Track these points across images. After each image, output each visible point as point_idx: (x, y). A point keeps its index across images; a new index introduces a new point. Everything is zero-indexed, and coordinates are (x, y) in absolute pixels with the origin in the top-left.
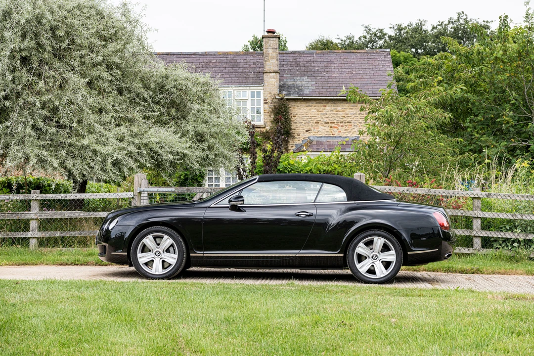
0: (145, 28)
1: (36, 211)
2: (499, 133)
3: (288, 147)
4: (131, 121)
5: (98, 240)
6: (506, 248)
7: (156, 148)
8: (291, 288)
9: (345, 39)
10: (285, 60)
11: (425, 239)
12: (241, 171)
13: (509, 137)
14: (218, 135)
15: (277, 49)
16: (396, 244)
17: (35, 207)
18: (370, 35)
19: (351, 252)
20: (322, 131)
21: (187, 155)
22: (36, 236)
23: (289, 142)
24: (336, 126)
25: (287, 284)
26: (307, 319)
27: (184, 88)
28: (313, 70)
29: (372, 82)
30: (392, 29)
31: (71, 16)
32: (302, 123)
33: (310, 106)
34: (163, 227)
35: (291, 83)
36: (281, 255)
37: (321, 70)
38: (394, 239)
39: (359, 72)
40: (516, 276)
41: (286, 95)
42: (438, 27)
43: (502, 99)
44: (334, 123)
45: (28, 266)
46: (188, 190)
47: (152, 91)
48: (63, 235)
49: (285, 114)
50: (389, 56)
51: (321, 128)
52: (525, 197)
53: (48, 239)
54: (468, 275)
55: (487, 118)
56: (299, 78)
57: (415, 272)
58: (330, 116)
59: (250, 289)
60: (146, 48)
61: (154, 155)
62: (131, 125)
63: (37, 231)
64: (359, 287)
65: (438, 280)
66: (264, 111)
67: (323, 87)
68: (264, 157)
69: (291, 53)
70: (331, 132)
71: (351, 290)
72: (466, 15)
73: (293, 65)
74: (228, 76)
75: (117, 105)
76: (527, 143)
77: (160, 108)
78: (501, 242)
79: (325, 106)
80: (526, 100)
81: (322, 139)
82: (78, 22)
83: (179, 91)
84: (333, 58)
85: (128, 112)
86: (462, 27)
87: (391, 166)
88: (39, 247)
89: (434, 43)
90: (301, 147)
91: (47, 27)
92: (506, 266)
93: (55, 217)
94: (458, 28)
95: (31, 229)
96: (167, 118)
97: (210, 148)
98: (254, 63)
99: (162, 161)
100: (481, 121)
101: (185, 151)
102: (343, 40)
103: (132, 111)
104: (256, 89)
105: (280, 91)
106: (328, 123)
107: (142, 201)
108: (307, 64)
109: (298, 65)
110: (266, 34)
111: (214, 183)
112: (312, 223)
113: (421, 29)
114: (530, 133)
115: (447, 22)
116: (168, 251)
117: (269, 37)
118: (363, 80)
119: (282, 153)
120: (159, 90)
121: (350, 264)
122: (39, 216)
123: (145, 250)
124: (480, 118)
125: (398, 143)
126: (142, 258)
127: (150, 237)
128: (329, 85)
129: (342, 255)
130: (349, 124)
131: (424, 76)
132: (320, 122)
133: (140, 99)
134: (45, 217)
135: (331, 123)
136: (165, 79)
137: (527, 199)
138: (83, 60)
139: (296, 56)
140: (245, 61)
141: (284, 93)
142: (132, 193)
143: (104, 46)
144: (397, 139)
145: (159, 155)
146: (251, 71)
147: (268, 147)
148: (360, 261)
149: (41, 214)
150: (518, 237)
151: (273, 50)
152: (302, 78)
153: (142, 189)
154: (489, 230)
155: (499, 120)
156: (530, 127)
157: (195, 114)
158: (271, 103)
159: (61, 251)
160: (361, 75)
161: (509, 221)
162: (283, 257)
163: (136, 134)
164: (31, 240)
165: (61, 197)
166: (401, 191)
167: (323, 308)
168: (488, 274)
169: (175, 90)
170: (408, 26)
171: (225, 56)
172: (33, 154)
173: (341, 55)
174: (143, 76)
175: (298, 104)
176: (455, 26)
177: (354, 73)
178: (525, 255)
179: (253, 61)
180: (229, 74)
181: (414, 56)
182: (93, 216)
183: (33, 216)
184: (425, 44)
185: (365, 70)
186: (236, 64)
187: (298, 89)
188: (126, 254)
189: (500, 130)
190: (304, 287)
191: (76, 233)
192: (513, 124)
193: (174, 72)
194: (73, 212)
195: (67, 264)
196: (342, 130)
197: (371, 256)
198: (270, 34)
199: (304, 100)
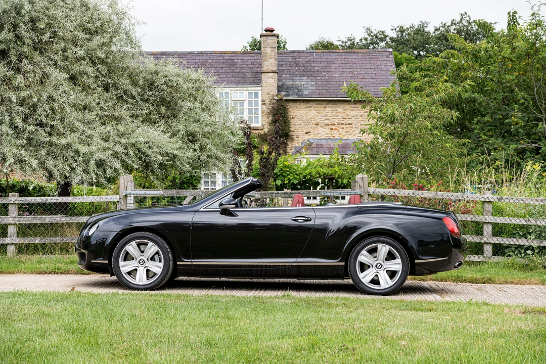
0: (133, 21)
1: (14, 216)
2: (508, 135)
3: (287, 150)
4: (118, 120)
5: (77, 246)
6: (519, 255)
7: (144, 148)
8: (286, 301)
9: (346, 40)
10: (283, 60)
11: (433, 246)
12: (237, 173)
13: (518, 138)
14: (211, 134)
15: (275, 48)
16: (402, 251)
17: (13, 211)
18: (371, 37)
19: (352, 260)
20: (322, 133)
21: (177, 156)
22: (15, 242)
23: (287, 145)
24: (337, 128)
25: (283, 296)
26: (302, 341)
27: (175, 85)
28: (313, 70)
29: (374, 83)
30: (394, 31)
31: (54, 8)
32: (301, 124)
33: (309, 107)
34: (148, 233)
35: (290, 83)
36: (277, 264)
37: (322, 70)
38: (400, 247)
39: (361, 72)
40: (531, 286)
41: (285, 96)
42: (441, 28)
43: (510, 99)
44: (335, 125)
45: (4, 275)
46: (178, 193)
47: (141, 88)
48: (43, 241)
49: (284, 116)
50: (391, 56)
51: (321, 130)
52: (539, 201)
53: (28, 246)
54: (480, 285)
55: (495, 119)
56: (298, 78)
57: (422, 282)
58: (330, 118)
59: (240, 302)
60: (134, 42)
61: (142, 156)
62: (117, 124)
63: (15, 238)
64: (362, 300)
65: (447, 291)
66: (262, 112)
67: (324, 88)
68: (261, 159)
69: (291, 53)
70: (332, 134)
71: (353, 304)
72: (469, 16)
73: (292, 65)
74: (225, 76)
75: (103, 102)
76: (537, 145)
77: (148, 106)
78: (513, 249)
79: (326, 107)
80: (536, 99)
81: (322, 141)
82: (61, 14)
83: (170, 88)
84: (334, 57)
85: (115, 109)
86: (465, 29)
87: (395, 169)
88: (17, 255)
89: (437, 45)
90: (300, 149)
91: (27, 18)
92: (520, 276)
93: (35, 222)
94: (461, 29)
95: (9, 235)
96: (157, 117)
97: (202, 149)
98: (252, 63)
99: (150, 162)
100: (488, 121)
101: (175, 152)
102: (344, 41)
103: (119, 109)
104: (254, 89)
105: (278, 92)
106: (328, 125)
107: (128, 205)
108: (306, 63)
109: (297, 64)
110: (264, 32)
111: (210, 187)
112: (311, 228)
113: (424, 31)
114: (540, 134)
115: (449, 24)
116: (153, 259)
117: (267, 36)
118: (365, 80)
119: (280, 154)
120: (149, 87)
121: (352, 273)
122: (18, 221)
123: (128, 257)
124: (487, 118)
125: (401, 143)
126: (125, 267)
127: (134, 243)
128: (329, 86)
129: (343, 264)
130: (350, 126)
131: (429, 75)
132: (320, 124)
133: (128, 97)
134: (24, 222)
135: (331, 124)
136: (154, 75)
137: (542, 203)
138: (66, 54)
139: (295, 55)
140: (242, 61)
141: (283, 93)
142: (117, 197)
143: (89, 40)
144: (402, 139)
145: (147, 156)
146: (248, 71)
147: (265, 148)
148: (362, 270)
149: (19, 219)
150: (532, 244)
151: (271, 49)
152: (302, 78)
153: (128, 191)
154: (501, 237)
155: (507, 121)
156: (541, 128)
157: (187, 112)
158: (270, 104)
159: (41, 258)
160: (362, 75)
161: (522, 227)
162: (279, 266)
163: (123, 133)
164: (8, 247)
165: (41, 201)
166: (406, 194)
167: (322, 326)
168: (500, 284)
169: (165, 87)
170: (410, 27)
171: (222, 55)
172: (10, 154)
173: (342, 55)
174: (131, 72)
175: (297, 105)
176: (458, 27)
177: (355, 73)
178: (540, 264)
179: (251, 61)
180: (226, 74)
181: (416, 58)
182: (75, 221)
183: (11, 221)
184: (427, 46)
185: (366, 70)
186: (233, 63)
187: (298, 90)
188: (107, 262)
189: (509, 132)
190: (301, 300)
191: (58, 239)
192: (523, 125)
193: (164, 68)
194: (54, 216)
195: (46, 273)
196: (343, 132)
197: (374, 265)
198: (268, 33)
199: (304, 101)
